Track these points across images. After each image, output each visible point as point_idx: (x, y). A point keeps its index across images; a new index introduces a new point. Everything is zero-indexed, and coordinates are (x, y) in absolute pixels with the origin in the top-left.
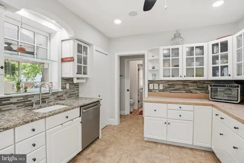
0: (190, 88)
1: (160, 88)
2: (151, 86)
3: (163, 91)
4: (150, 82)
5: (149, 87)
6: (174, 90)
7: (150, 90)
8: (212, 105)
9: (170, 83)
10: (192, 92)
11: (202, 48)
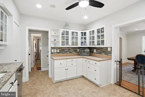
0: (71, 51)
1: (58, 52)
2: (53, 50)
3: (59, 53)
4: (52, 48)
5: (51, 51)
6: (65, 52)
7: (52, 53)
8: (83, 58)
9: (62, 49)
10: (72, 53)
11: (77, 33)
